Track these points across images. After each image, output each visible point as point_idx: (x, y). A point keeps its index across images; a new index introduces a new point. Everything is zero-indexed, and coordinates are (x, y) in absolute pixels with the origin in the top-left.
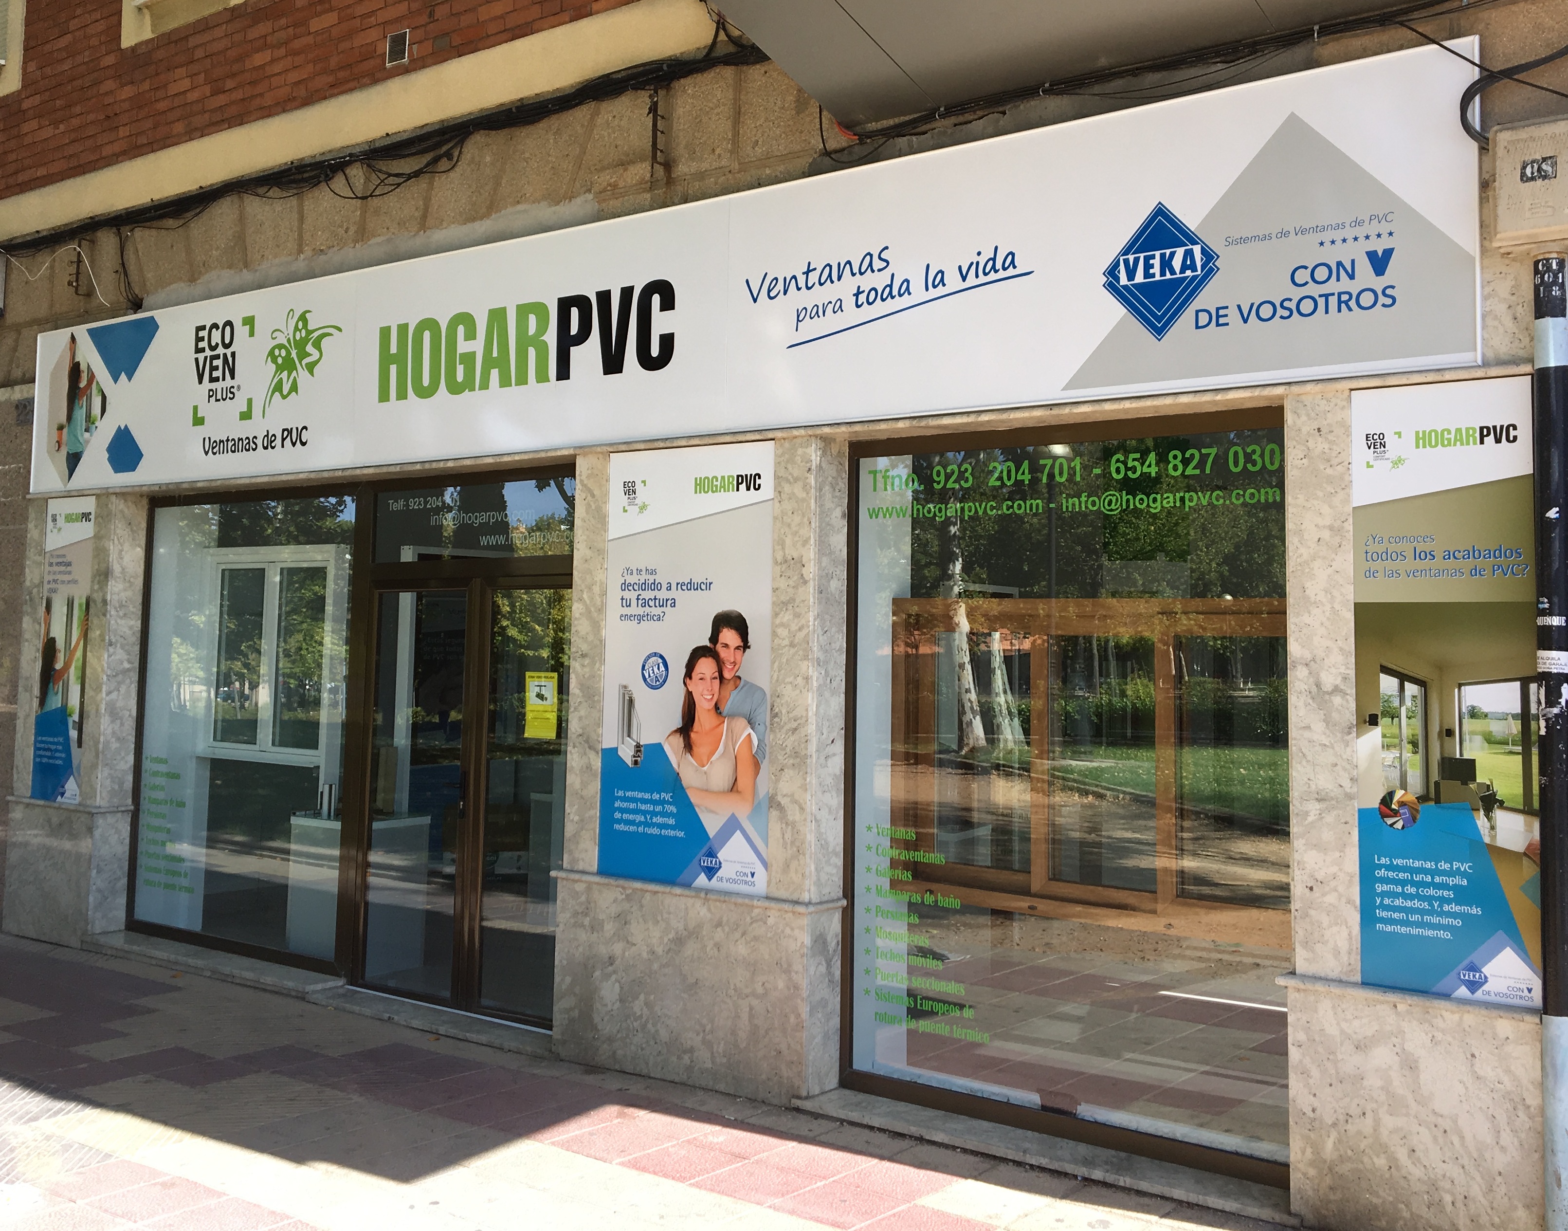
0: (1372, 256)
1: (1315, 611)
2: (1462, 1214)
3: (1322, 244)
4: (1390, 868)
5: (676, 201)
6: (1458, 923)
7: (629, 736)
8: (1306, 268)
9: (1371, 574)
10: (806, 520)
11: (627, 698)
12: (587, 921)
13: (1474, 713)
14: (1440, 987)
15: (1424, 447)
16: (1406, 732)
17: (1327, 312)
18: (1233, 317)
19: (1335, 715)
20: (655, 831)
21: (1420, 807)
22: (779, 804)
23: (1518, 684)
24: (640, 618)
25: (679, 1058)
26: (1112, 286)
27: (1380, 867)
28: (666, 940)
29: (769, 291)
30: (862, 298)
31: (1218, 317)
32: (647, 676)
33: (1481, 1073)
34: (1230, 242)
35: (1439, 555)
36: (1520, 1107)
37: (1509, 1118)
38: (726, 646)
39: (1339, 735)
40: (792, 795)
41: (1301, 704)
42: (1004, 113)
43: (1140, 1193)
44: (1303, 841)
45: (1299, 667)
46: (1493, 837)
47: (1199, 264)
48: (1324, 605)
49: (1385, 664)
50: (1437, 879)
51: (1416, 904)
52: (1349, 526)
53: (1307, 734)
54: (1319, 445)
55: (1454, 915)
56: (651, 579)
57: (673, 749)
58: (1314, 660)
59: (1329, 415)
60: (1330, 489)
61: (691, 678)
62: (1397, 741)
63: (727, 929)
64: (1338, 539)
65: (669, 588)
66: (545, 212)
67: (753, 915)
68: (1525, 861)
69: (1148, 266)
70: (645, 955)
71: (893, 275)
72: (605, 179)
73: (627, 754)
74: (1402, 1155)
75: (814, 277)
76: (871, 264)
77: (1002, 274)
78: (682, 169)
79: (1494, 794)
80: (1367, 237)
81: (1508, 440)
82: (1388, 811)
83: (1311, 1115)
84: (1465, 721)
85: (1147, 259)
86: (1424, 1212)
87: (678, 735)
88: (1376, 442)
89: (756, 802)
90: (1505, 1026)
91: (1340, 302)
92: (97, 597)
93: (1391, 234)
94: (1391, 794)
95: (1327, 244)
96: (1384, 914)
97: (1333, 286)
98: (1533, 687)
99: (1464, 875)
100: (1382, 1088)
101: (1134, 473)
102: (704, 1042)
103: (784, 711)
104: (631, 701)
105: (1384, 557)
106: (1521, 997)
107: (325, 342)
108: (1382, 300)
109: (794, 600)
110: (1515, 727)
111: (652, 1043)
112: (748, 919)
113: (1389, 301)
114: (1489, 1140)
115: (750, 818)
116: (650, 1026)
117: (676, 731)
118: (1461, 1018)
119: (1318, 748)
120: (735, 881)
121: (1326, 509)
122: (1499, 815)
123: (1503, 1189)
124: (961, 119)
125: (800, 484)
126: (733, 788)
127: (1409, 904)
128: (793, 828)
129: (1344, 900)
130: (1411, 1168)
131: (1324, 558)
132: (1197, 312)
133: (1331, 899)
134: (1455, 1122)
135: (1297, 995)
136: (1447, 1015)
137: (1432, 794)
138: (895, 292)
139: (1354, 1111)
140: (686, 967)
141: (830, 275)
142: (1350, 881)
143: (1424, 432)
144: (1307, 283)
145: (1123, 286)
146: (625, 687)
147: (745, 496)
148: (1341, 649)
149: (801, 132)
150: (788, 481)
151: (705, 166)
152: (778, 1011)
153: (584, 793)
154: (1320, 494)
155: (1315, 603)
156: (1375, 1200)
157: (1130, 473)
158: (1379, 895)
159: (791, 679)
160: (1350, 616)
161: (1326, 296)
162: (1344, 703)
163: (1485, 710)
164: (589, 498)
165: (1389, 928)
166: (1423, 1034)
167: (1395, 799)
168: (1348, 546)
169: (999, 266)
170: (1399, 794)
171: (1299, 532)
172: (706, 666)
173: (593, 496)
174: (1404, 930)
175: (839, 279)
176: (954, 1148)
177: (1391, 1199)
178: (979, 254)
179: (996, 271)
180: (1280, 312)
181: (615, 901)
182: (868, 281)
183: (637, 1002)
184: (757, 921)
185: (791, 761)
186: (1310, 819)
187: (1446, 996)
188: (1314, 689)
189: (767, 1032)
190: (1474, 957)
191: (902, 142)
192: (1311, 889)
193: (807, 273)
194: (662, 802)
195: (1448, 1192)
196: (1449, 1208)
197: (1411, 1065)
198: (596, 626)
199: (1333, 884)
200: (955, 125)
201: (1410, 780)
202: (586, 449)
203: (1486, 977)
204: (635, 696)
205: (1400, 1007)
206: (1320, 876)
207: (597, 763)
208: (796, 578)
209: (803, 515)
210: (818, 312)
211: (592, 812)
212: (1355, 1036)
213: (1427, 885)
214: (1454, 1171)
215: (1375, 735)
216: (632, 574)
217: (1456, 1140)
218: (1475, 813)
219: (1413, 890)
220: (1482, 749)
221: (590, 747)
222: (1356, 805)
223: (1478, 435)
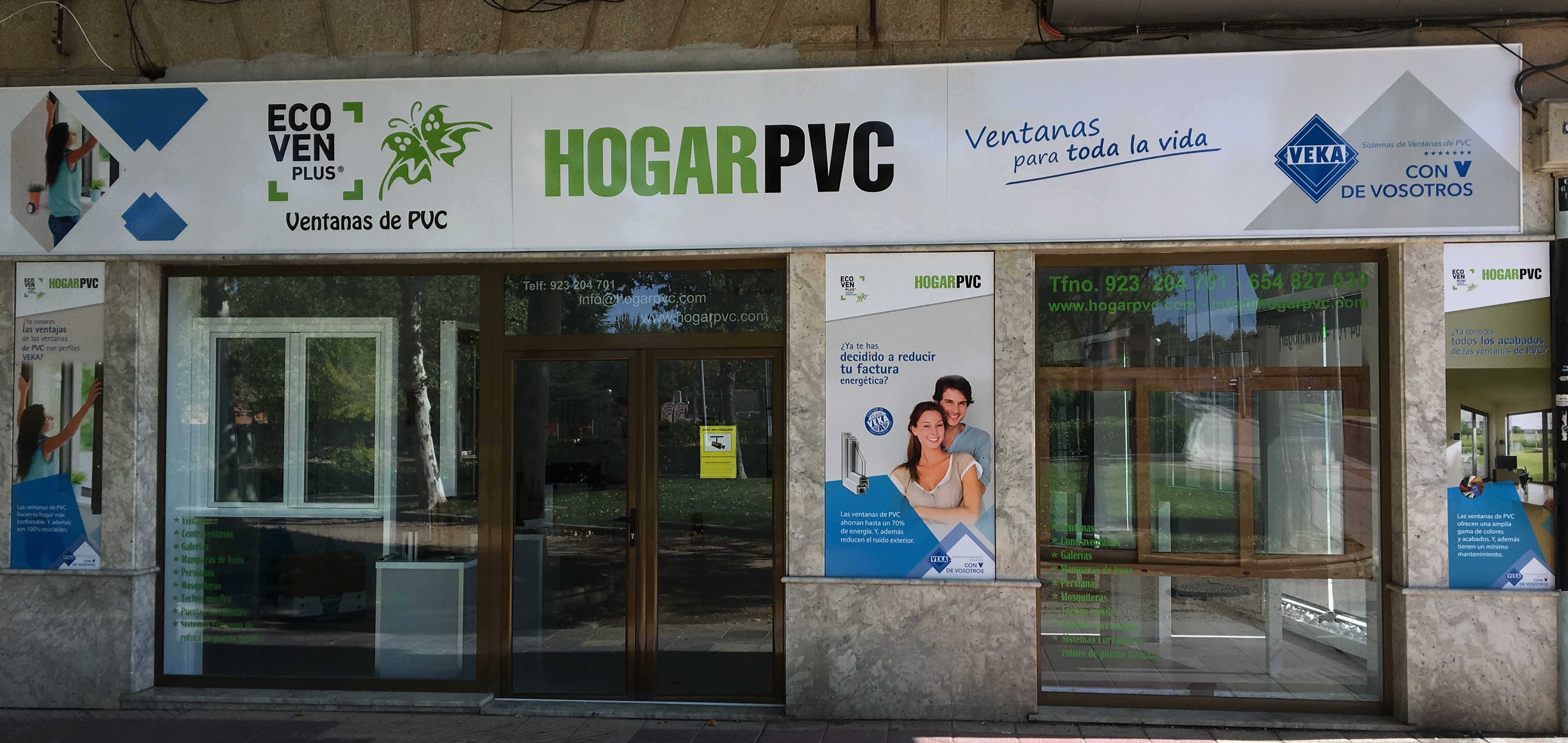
0: (1458, 164)
1: (1421, 374)
2: (1511, 706)
3: (1426, 153)
4: (1465, 520)
5: (884, 61)
6: (1506, 547)
7: (854, 471)
8: (1416, 167)
9: (1456, 352)
10: (1026, 311)
11: (850, 442)
12: (819, 613)
13: (1516, 430)
14: (1496, 584)
15: (1488, 279)
16: (1476, 442)
17: (1429, 195)
18: (1368, 192)
19: (1434, 435)
20: (884, 540)
21: (1484, 485)
22: (1006, 513)
23: (1541, 413)
24: (862, 382)
25: (919, 702)
26: (1281, 163)
27: (1460, 520)
28: (902, 619)
29: (988, 141)
30: (1075, 154)
31: (1357, 191)
32: (871, 425)
33: (1523, 627)
34: (1365, 145)
35: (1496, 341)
36: (1545, 642)
37: (1539, 649)
38: (950, 401)
39: (1437, 446)
40: (1019, 506)
41: (1412, 429)
42: (1187, 37)
43: (1309, 730)
44: (1414, 509)
45: (1411, 408)
46: (1527, 499)
47: (1344, 157)
48: (1427, 370)
49: (1464, 404)
50: (1494, 525)
51: (1482, 539)
52: (1443, 323)
53: (1416, 447)
54: (1424, 275)
55: (1504, 544)
56: (873, 352)
57: (900, 481)
58: (1421, 403)
59: (1431, 257)
60: (1431, 301)
61: (916, 426)
62: (1470, 448)
63: (962, 605)
64: (1436, 331)
65: (892, 358)
66: (740, 53)
67: (986, 593)
68: (1544, 509)
69: (1308, 155)
70: (881, 632)
71: (1103, 140)
72: (806, 33)
73: (852, 484)
74: (1477, 680)
75: (1030, 135)
76: (1083, 130)
77: (1195, 148)
78: (888, 36)
79: (1527, 475)
80: (1455, 153)
81: (1536, 277)
82: (1466, 489)
83: (1421, 666)
84: (1511, 435)
85: (1307, 150)
86: (1490, 709)
87: (904, 469)
88: (1459, 275)
89: (982, 513)
90: (1537, 601)
91: (1438, 190)
92: (118, 363)
93: (1469, 153)
94: (1467, 479)
95: (1430, 154)
96: (1463, 547)
97: (1433, 180)
98: (1550, 415)
99: (1510, 520)
100: (1465, 644)
101: (1266, 286)
102: (943, 686)
103: (1008, 447)
104: (855, 445)
105: (1464, 342)
106: (1541, 584)
107: (466, 137)
108: (1464, 191)
109: (1016, 368)
110: (1539, 437)
111: (891, 694)
112: (982, 596)
113: (1468, 192)
114: (1527, 663)
115: (978, 524)
116: (888, 682)
117: (902, 466)
118: (1512, 599)
119: (1423, 455)
120: (964, 571)
121: (1428, 313)
122: (1530, 487)
123: (1535, 689)
124: (1151, 36)
125: (1020, 285)
126: (961, 503)
127: (1478, 540)
128: (1020, 530)
129: (1439, 541)
130: (1483, 686)
131: (1427, 342)
132: (1343, 187)
133: (1432, 541)
134: (1508, 656)
135: (1412, 598)
136: (1503, 598)
137: (1492, 477)
138: (1105, 152)
139: (1448, 659)
140: (923, 636)
141: (1046, 134)
142: (1443, 530)
143: (1488, 270)
144: (1416, 176)
145: (1289, 165)
146: (848, 434)
147: (964, 291)
148: (1438, 396)
149: (1007, 25)
150: (1008, 281)
151: (912, 37)
152: (1012, 657)
153: (809, 517)
154: (1425, 304)
155: (1422, 369)
156: (1462, 708)
157: (1263, 286)
158: (1459, 536)
159: (1015, 424)
160: (1444, 377)
161: (1429, 186)
162: (1440, 427)
163: (1522, 428)
164: (805, 287)
165: (1466, 555)
166: (1490, 611)
167: (1470, 480)
168: (1442, 336)
169: (1193, 142)
170: (1472, 478)
171: (1411, 327)
172: (930, 418)
173: (809, 286)
174: (1474, 555)
175: (1054, 137)
176: (1169, 726)
177: (1470, 705)
178: (1177, 132)
179: (1191, 146)
180: (1399, 192)
181: (849, 594)
182: (1080, 142)
183: (874, 667)
184: (990, 597)
185: (1017, 482)
186: (1418, 496)
187: (1499, 588)
188: (1421, 420)
189: (1002, 673)
190: (1515, 566)
191: (1102, 45)
192: (1419, 536)
193: (1025, 130)
194: (891, 519)
195: (1504, 695)
196: (1504, 703)
197: (1482, 629)
198: (817, 388)
199: (1432, 532)
200: (1144, 40)
201: (1478, 469)
202: (801, 249)
203: (1522, 576)
204: (859, 440)
205: (1477, 598)
206: (1424, 529)
207: (821, 493)
208: (1017, 352)
209: (1024, 307)
210: (1034, 160)
211: (818, 531)
212: (1448, 618)
213: (1487, 528)
214: (1508, 683)
215: (1458, 446)
216: (852, 347)
217: (1508, 666)
218: (1516, 486)
219: (1480, 532)
220: (1521, 450)
221: (814, 481)
222: (1447, 486)
223: (1519, 273)
